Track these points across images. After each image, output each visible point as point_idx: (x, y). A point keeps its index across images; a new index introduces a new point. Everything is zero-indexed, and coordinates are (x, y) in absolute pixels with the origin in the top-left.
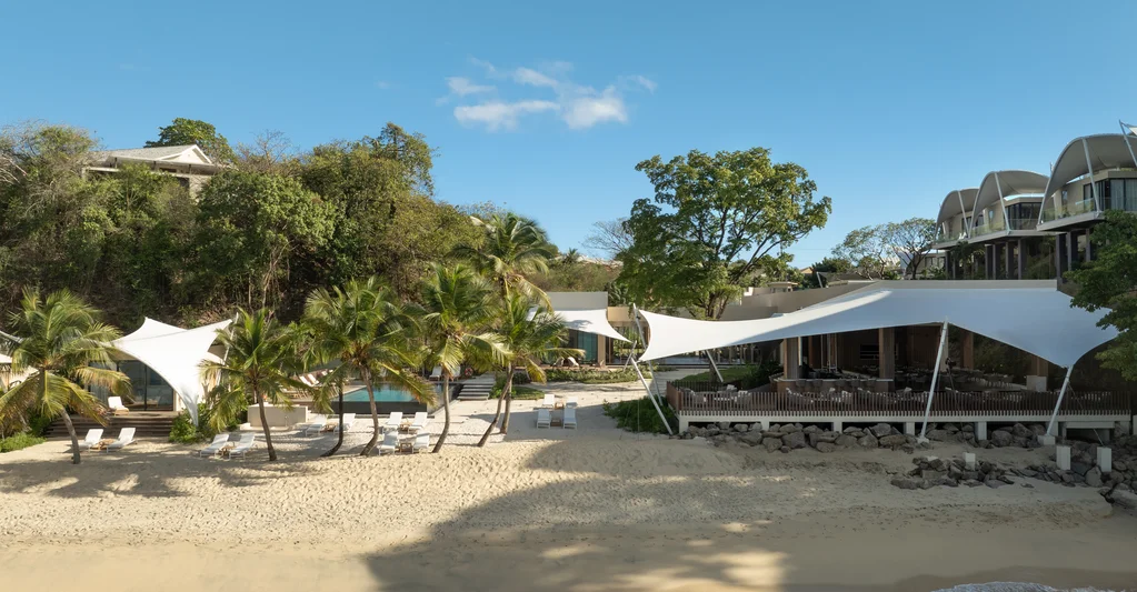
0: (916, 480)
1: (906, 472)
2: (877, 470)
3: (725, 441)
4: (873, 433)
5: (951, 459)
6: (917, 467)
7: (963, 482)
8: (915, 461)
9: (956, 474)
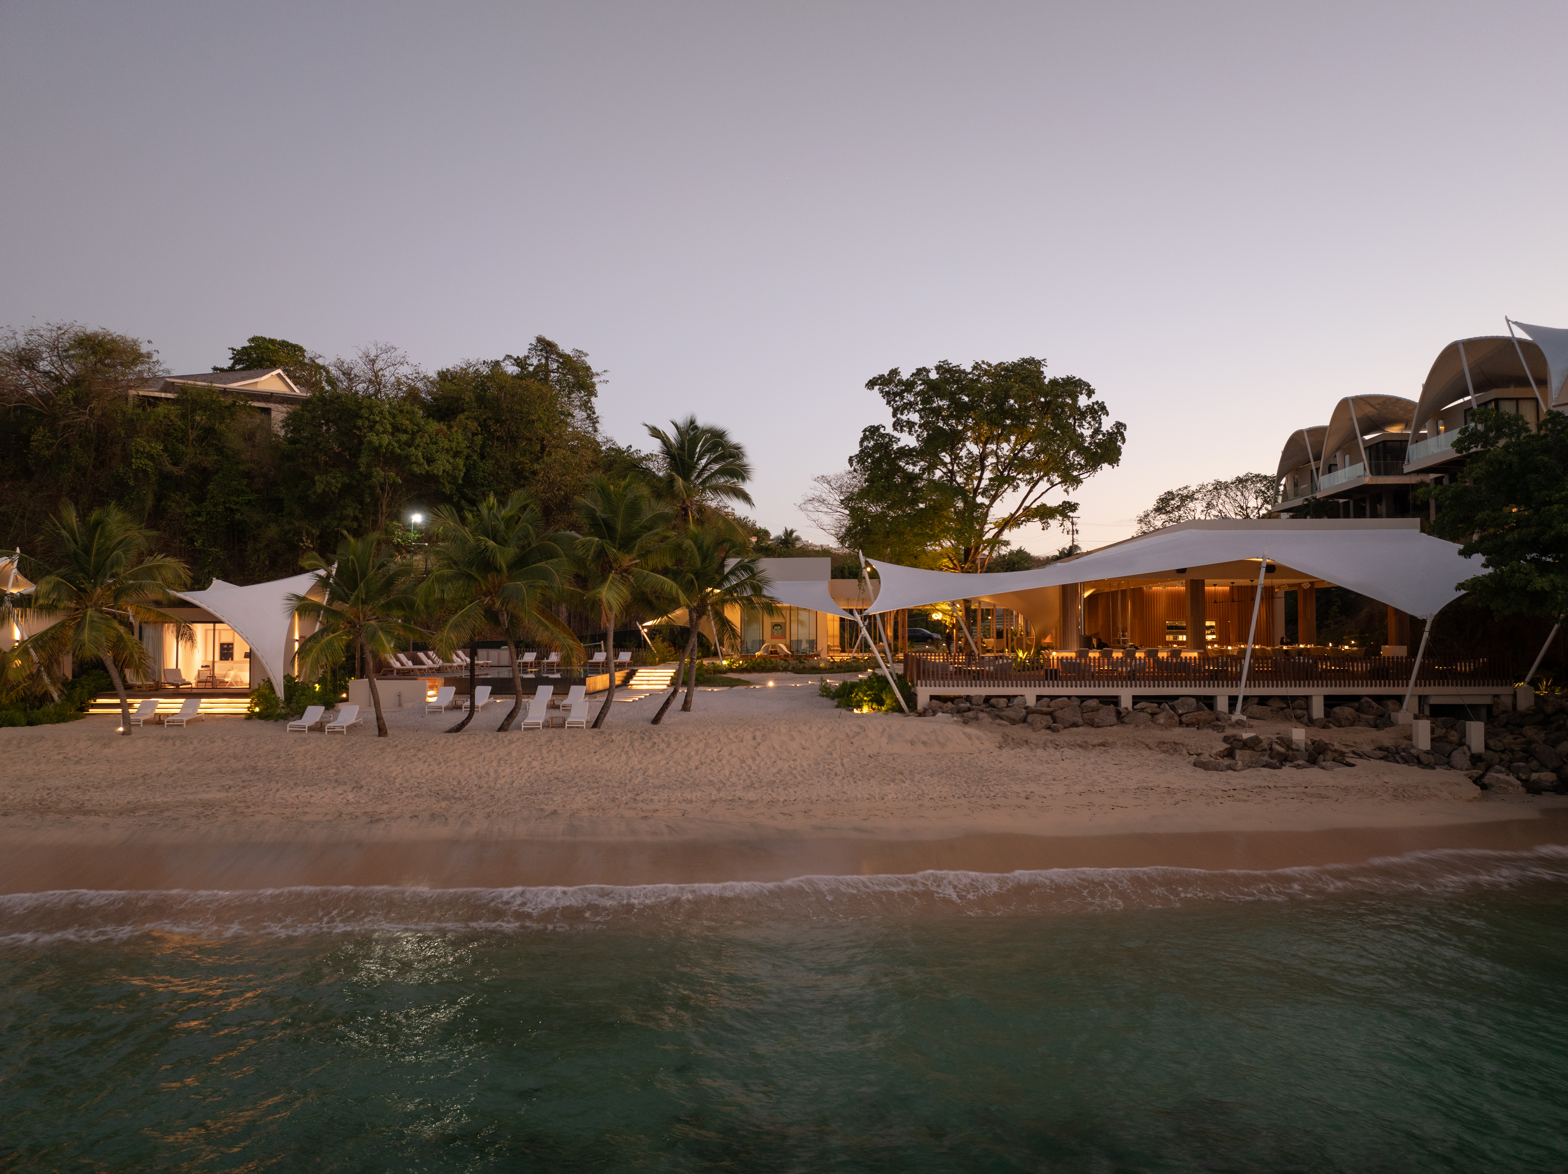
0: (1227, 762)
1: (1214, 752)
2: (1175, 750)
3: (977, 719)
4: (1173, 708)
5: (1274, 737)
6: (1228, 746)
7: (1288, 764)
8: (1226, 739)
9: (1279, 754)
